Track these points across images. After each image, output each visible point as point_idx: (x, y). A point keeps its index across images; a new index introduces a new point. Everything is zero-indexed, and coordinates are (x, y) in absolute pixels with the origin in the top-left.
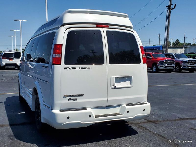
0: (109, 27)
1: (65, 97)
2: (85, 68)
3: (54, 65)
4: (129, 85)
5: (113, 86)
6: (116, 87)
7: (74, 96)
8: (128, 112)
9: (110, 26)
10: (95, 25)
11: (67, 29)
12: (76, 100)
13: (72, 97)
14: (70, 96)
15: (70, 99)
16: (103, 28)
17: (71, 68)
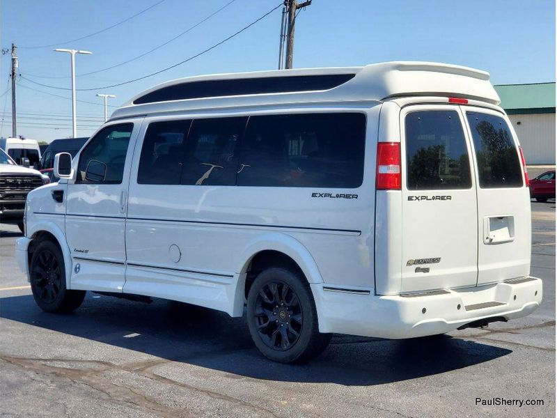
0: (469, 103)
1: (409, 264)
2: (442, 198)
3: (388, 191)
4: (507, 238)
5: (487, 238)
6: (491, 240)
7: (425, 261)
8: (515, 297)
9: (470, 101)
10: (446, 99)
11: (402, 108)
12: (426, 270)
13: (421, 264)
14: (419, 262)
15: (417, 270)
16: (459, 105)
17: (420, 198)
